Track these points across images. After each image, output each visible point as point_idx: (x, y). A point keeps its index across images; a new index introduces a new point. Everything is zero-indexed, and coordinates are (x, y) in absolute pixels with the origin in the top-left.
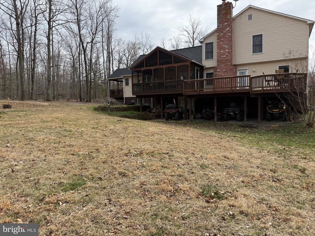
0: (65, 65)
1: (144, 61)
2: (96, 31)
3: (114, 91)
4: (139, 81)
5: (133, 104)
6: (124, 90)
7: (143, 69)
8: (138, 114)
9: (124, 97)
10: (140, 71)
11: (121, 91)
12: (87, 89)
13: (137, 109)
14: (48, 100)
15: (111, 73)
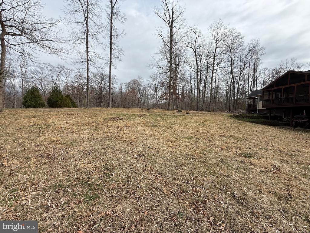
0: (223, 92)
1: (274, 83)
2: (244, 68)
3: (250, 105)
4: (269, 98)
5: (265, 114)
6: (258, 104)
7: (273, 89)
8: (265, 121)
9: (258, 109)
10: (271, 91)
11: (255, 105)
12: (234, 105)
13: (266, 118)
14: (209, 111)
15: (249, 94)
